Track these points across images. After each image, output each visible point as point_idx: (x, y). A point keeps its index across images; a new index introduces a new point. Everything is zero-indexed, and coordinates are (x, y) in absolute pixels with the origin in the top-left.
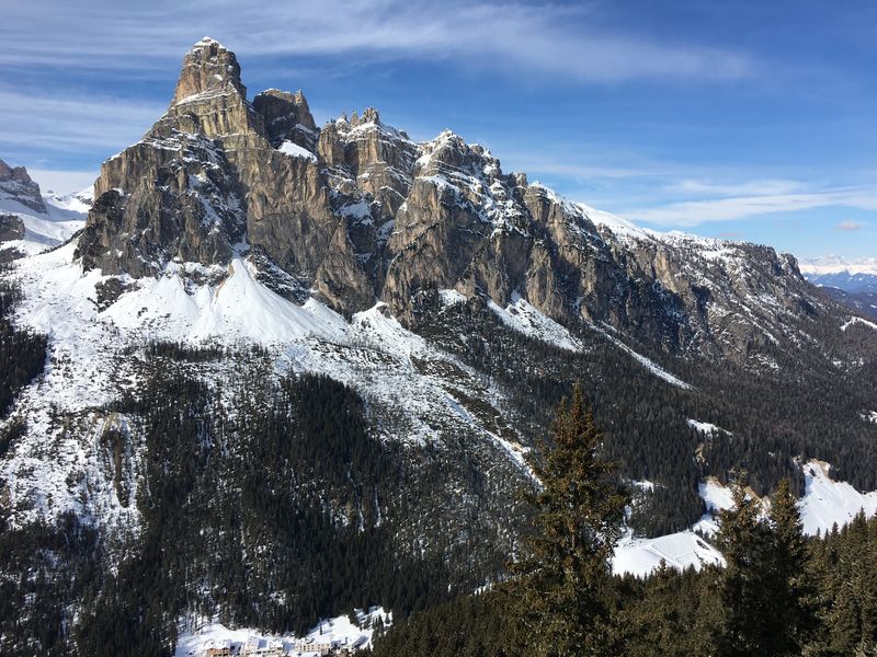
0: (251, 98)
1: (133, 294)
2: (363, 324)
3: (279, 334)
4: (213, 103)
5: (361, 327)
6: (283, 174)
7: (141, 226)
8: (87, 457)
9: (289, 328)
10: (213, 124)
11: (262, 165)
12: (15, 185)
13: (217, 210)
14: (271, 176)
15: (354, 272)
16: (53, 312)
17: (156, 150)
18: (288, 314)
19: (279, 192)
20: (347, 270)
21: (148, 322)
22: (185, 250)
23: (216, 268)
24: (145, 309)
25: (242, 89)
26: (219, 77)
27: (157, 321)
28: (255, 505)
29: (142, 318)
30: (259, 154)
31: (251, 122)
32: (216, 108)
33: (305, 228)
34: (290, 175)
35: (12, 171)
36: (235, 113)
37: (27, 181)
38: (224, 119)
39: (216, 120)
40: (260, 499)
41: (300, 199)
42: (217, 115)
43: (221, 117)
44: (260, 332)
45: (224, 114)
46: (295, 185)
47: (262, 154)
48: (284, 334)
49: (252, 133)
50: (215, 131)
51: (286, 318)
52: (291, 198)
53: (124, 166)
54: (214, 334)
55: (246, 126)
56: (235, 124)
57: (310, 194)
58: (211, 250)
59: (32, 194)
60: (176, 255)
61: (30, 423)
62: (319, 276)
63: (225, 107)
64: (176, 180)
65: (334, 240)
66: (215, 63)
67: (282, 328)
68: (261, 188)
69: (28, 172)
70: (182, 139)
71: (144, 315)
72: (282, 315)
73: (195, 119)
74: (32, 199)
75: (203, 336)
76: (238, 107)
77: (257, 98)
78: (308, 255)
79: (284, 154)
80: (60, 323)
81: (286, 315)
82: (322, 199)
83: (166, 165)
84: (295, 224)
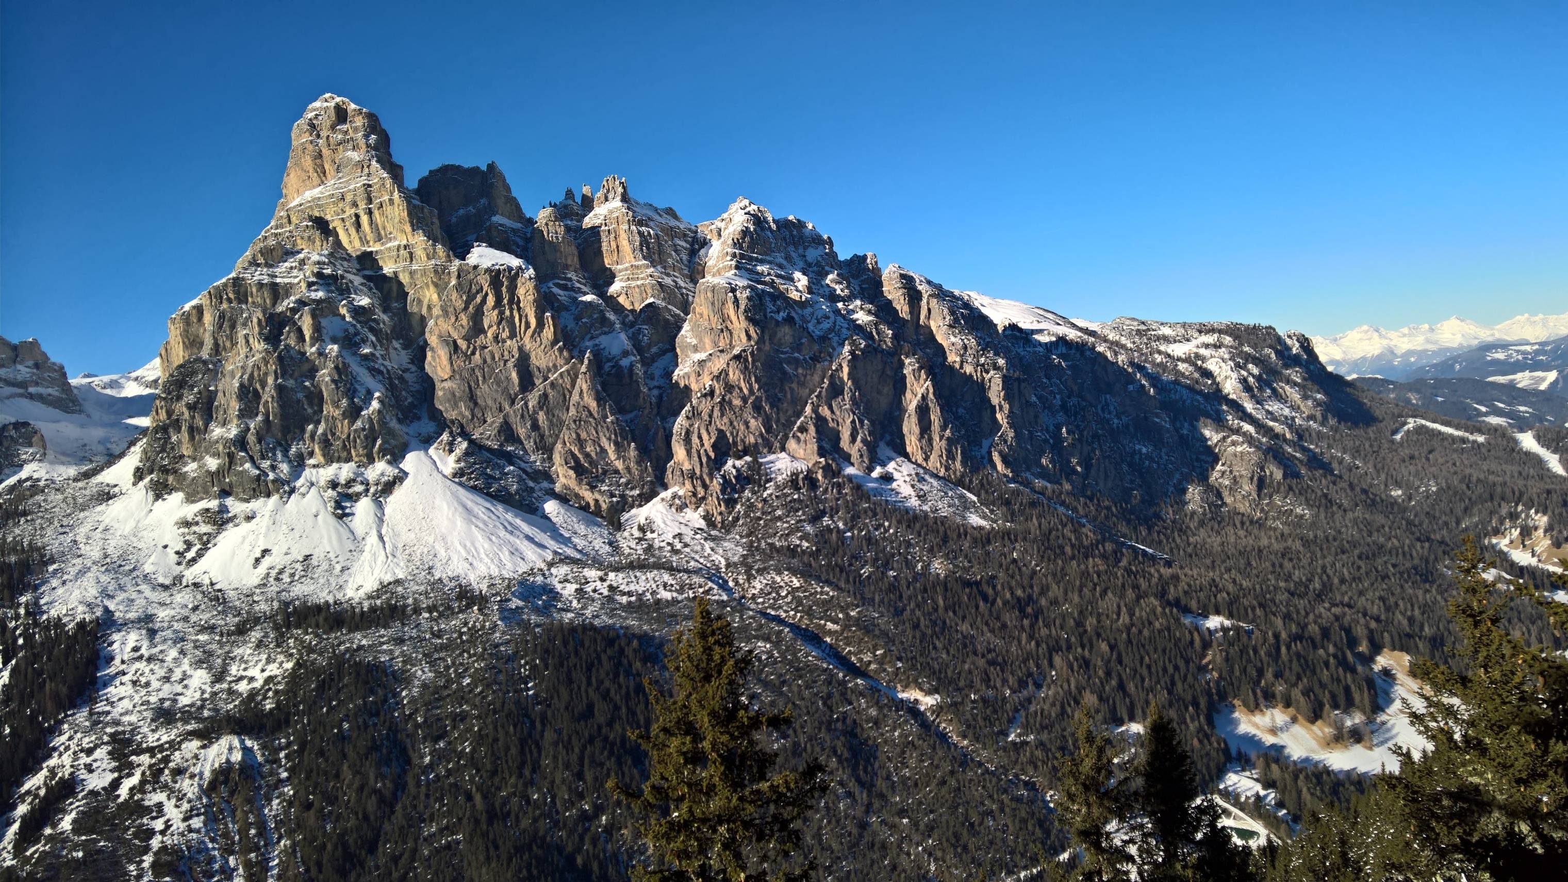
0: (412, 183)
1: (245, 527)
2: (641, 529)
3: (501, 565)
4: (349, 198)
5: (637, 534)
6: (479, 299)
7: (247, 412)
9: (514, 552)
10: (353, 231)
11: (440, 287)
12: (23, 371)
13: (375, 372)
14: (460, 304)
15: (616, 444)
17: (260, 285)
18: (512, 530)
19: (477, 329)
20: (605, 443)
21: (273, 573)
22: (326, 444)
23: (380, 469)
24: (265, 552)
25: (395, 172)
26: (355, 156)
27: (288, 571)
29: (262, 569)
30: (436, 272)
31: (417, 221)
32: (355, 204)
33: (527, 382)
34: (491, 300)
35: (15, 348)
36: (388, 209)
37: (41, 363)
38: (371, 222)
39: (358, 225)
41: (513, 335)
42: (357, 216)
43: (364, 219)
44: (467, 566)
45: (370, 213)
46: (502, 313)
47: (440, 272)
48: (509, 565)
49: (419, 240)
50: (357, 243)
51: (508, 536)
52: (496, 338)
53: (208, 318)
54: (388, 578)
55: (408, 228)
56: (389, 228)
57: (528, 326)
58: (371, 438)
59: (52, 382)
60: (311, 454)
62: (557, 458)
63: (370, 200)
64: (300, 331)
65: (575, 397)
66: (346, 132)
67: (505, 556)
68: (446, 326)
69: (45, 347)
70: (302, 262)
71: (266, 562)
72: (502, 533)
73: (321, 225)
74: (53, 391)
75: (371, 585)
76: (391, 201)
77: (423, 182)
78: (535, 426)
79: (475, 267)
80: (121, 596)
81: (511, 533)
82: (548, 332)
83: (280, 309)
84: (508, 379)
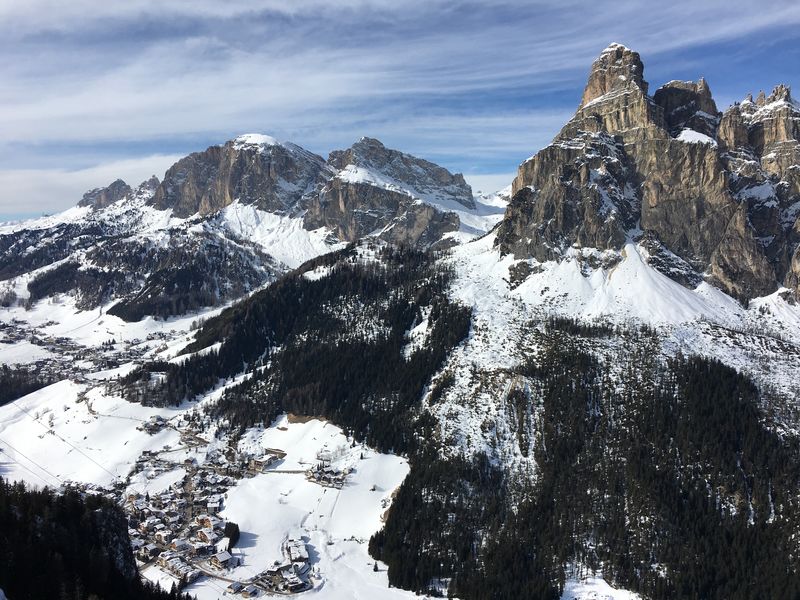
0: (652, 92)
1: (538, 275)
2: (761, 310)
3: (669, 316)
4: (616, 102)
5: (758, 313)
6: (680, 161)
7: (547, 217)
8: (497, 410)
9: (679, 311)
10: (615, 121)
11: (659, 154)
12: (454, 188)
13: (614, 199)
14: (668, 164)
15: (754, 256)
16: (477, 289)
17: (563, 150)
18: (679, 298)
19: (676, 178)
20: (746, 254)
21: (549, 300)
22: (583, 237)
23: (610, 252)
24: (547, 288)
25: (644, 86)
26: (623, 78)
27: (556, 299)
28: (639, 476)
29: (544, 297)
30: (657, 144)
31: (651, 114)
32: (618, 106)
33: (701, 213)
34: (688, 162)
35: (453, 177)
36: (636, 108)
37: (463, 184)
38: (625, 116)
39: (618, 117)
40: (644, 471)
41: (697, 184)
42: (618, 112)
43: (622, 114)
44: (649, 313)
45: (625, 110)
46: (692, 171)
47: (660, 144)
48: (673, 316)
49: (651, 126)
50: (616, 128)
51: (675, 301)
52: (687, 185)
53: (536, 166)
54: (605, 313)
55: (645, 119)
56: (635, 119)
57: (708, 178)
58: (606, 237)
59: (466, 194)
60: (575, 241)
61: (457, 377)
62: (713, 259)
63: (627, 104)
64: (579, 175)
65: (732, 224)
66: (620, 65)
67: (672, 311)
68: (657, 176)
69: (465, 178)
70: (585, 138)
71: (546, 294)
72: (672, 298)
73: (599, 119)
74: (466, 198)
75: (596, 314)
76: (639, 103)
77: (658, 93)
78: (702, 239)
79: (682, 142)
80: (482, 299)
81: (677, 299)
82: (721, 183)
83: (570, 163)
84: (690, 209)
